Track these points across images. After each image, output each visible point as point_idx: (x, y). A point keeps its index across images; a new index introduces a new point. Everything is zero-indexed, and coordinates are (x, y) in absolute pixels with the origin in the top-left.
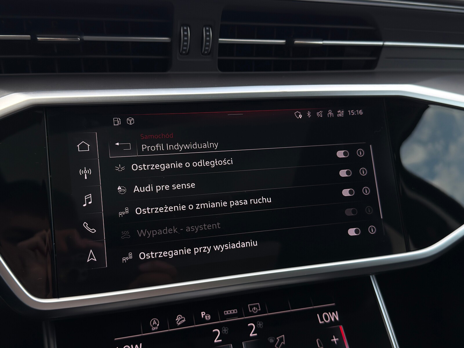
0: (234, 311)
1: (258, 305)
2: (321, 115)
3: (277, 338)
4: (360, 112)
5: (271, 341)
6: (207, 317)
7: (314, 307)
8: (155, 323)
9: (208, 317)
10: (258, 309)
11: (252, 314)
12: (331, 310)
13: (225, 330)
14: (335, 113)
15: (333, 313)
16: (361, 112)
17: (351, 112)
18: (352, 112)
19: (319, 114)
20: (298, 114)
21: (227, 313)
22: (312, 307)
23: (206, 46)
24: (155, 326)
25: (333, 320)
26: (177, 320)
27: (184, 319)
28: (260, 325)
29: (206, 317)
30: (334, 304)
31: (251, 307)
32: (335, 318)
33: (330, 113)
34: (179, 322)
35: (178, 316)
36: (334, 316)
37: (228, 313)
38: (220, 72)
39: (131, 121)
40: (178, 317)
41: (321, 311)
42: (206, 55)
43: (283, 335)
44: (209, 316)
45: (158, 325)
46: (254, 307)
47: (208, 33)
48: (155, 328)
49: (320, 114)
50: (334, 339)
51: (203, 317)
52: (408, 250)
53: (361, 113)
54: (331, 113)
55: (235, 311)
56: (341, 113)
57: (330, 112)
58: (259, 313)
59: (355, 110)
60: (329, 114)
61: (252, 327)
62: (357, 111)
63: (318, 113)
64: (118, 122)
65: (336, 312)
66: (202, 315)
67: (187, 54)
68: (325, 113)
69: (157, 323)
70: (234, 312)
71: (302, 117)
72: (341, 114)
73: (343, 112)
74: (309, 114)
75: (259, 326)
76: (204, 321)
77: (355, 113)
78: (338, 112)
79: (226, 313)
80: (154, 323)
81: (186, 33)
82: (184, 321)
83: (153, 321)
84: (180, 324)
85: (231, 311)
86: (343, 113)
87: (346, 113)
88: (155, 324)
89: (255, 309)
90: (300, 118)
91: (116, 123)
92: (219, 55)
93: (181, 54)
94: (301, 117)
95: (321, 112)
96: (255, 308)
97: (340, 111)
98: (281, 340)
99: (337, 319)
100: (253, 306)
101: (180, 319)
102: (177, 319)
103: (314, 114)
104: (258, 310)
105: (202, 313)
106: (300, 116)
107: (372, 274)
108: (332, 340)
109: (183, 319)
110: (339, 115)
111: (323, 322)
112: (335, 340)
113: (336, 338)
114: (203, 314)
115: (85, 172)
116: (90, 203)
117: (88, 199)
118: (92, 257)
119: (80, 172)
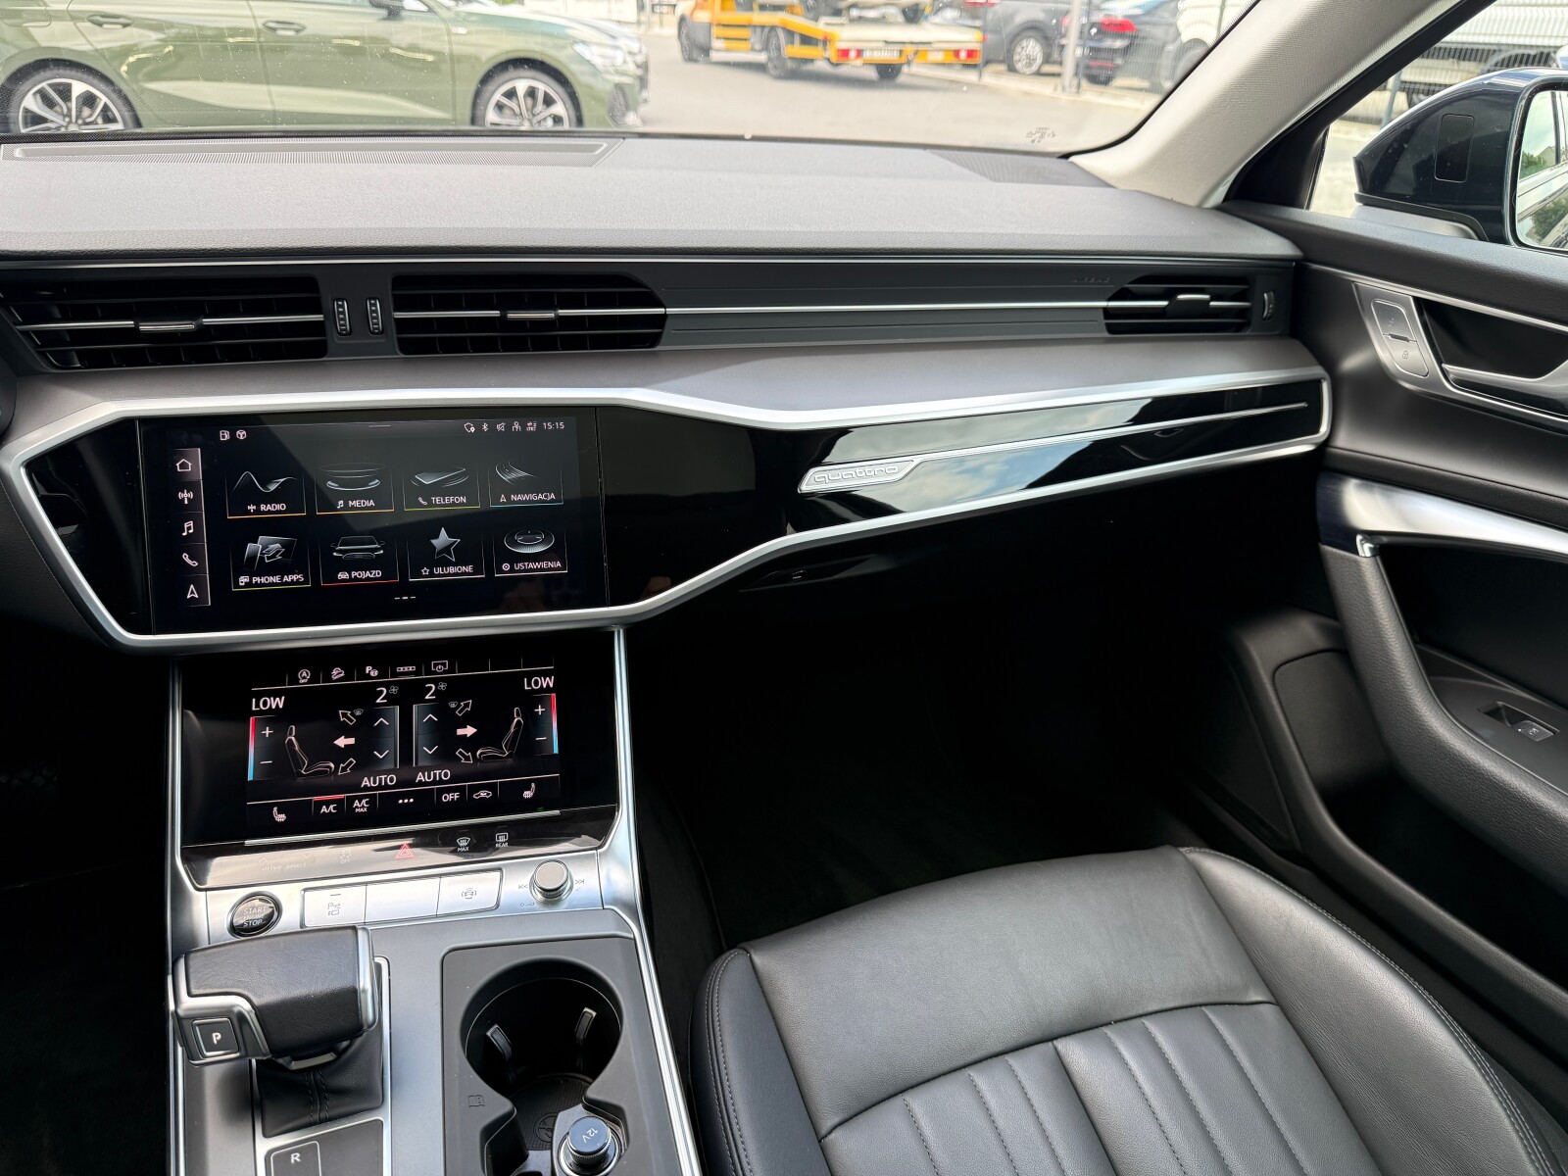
0: (411, 669)
1: (445, 661)
3: (461, 703)
4: (560, 425)
5: (453, 705)
6: (373, 672)
7: (523, 669)
8: (304, 674)
10: (445, 666)
11: (435, 673)
12: (545, 674)
13: (394, 690)
14: (524, 426)
15: (548, 678)
17: (546, 425)
18: (549, 426)
20: (468, 427)
22: (519, 670)
23: (374, 324)
24: (304, 678)
25: (544, 686)
27: (343, 673)
28: (441, 686)
30: (550, 667)
31: (435, 666)
32: (548, 685)
33: (516, 426)
34: (335, 676)
36: (550, 682)
37: (402, 669)
38: (404, 356)
39: (241, 434)
40: (335, 669)
41: (530, 675)
42: (377, 334)
43: (471, 701)
44: (375, 672)
45: (308, 677)
46: (440, 665)
48: (303, 681)
49: (501, 427)
51: (367, 672)
53: (562, 426)
54: (518, 426)
57: (516, 424)
58: (445, 672)
59: (553, 423)
60: (514, 428)
61: (430, 688)
62: (556, 423)
63: (498, 426)
64: (225, 435)
65: (552, 677)
67: (350, 334)
68: (508, 427)
69: (308, 675)
71: (474, 431)
72: (531, 427)
73: (535, 424)
74: (483, 427)
75: (440, 688)
76: (368, 676)
77: (553, 427)
79: (400, 668)
81: (341, 310)
82: (342, 675)
83: (303, 672)
84: (335, 678)
86: (535, 426)
87: (540, 426)
88: (304, 676)
90: (471, 431)
91: (224, 437)
92: (398, 332)
93: (341, 334)
95: (502, 425)
96: (440, 667)
97: (530, 424)
98: (467, 705)
99: (551, 685)
100: (438, 664)
101: (337, 673)
102: (333, 673)
103: (492, 427)
104: (444, 668)
105: (367, 667)
106: (473, 429)
108: (537, 710)
109: (341, 673)
110: (528, 429)
111: (530, 687)
112: (540, 710)
113: (541, 708)
114: (368, 669)
115: (185, 496)
116: (191, 531)
117: (189, 526)
118: (192, 593)
119: (180, 495)
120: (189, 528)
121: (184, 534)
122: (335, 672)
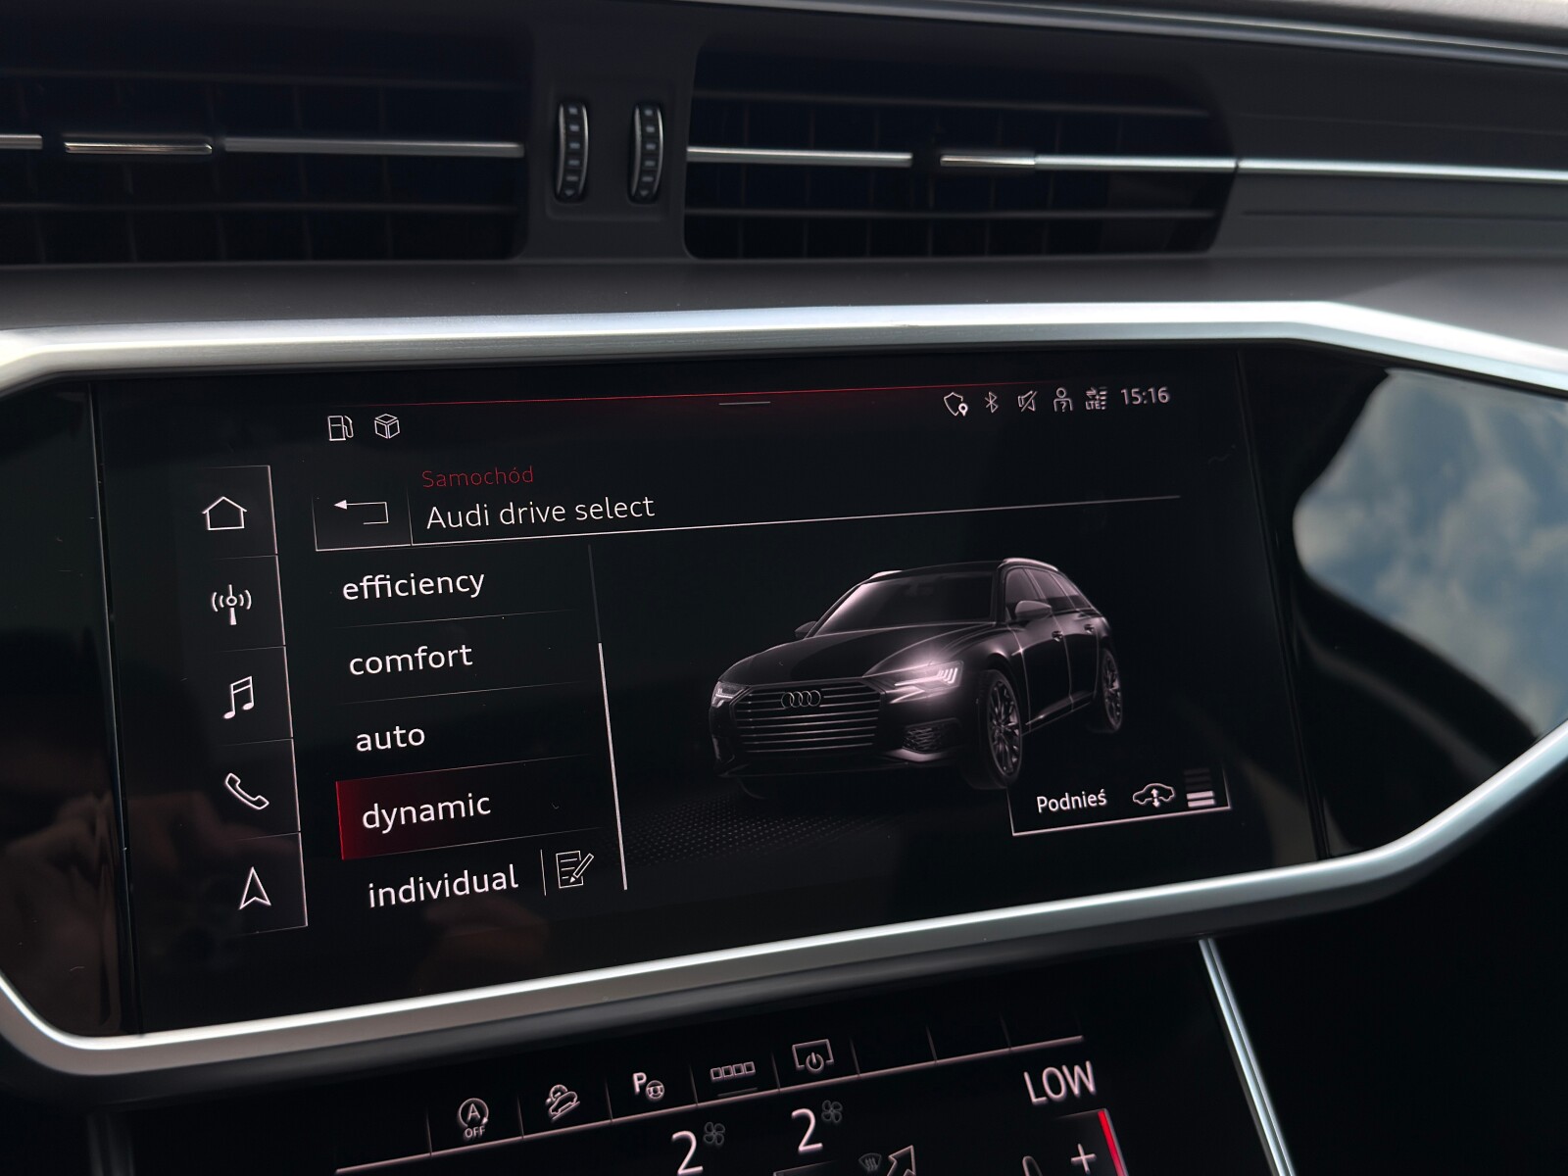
0: (745, 1069)
1: (825, 1045)
2: (1030, 404)
3: (890, 1156)
4: (1160, 395)
5: (871, 1165)
6: (652, 1089)
7: (1014, 1049)
8: (473, 1113)
9: (655, 1091)
10: (826, 1058)
11: (807, 1076)
12: (1069, 1058)
13: (714, 1134)
14: (1080, 398)
15: (1077, 1069)
16: (1163, 395)
17: (1130, 393)
18: (1134, 396)
19: (1026, 399)
20: (954, 403)
21: (720, 1074)
22: (1007, 1050)
23: (644, 172)
24: (474, 1123)
25: (1076, 1090)
26: (551, 1104)
27: (575, 1099)
28: (832, 1112)
29: (650, 1089)
30: (1080, 1037)
31: (803, 1054)
32: (1083, 1086)
33: (1062, 399)
34: (556, 1110)
35: (553, 1089)
36: (1081, 1079)
37: (722, 1076)
38: (692, 260)
39: (387, 426)
40: (555, 1093)
41: (1036, 1063)
42: (644, 200)
43: (911, 1147)
44: (658, 1087)
45: (485, 1120)
46: (813, 1054)
47: (651, 129)
48: (474, 1132)
49: (1027, 401)
50: (1079, 1155)
51: (638, 1090)
52: (1323, 855)
53: (1164, 397)
54: (1066, 397)
55: (749, 1069)
56: (1097, 397)
57: (1061, 393)
58: (828, 1072)
59: (1143, 388)
60: (1058, 402)
61: (805, 1120)
62: (1151, 390)
63: (1021, 398)
64: (342, 429)
65: (1088, 1065)
66: (637, 1084)
67: (582, 197)
68: (1045, 399)
69: (482, 1115)
70: (744, 1072)
71: (967, 413)
72: (1097, 400)
73: (1104, 393)
74: (991, 402)
75: (828, 1117)
76: (642, 1102)
77: (1144, 398)
78: (1089, 393)
79: (717, 1074)
80: (470, 1115)
81: (574, 128)
82: (574, 1104)
83: (468, 1106)
84: (559, 1114)
85: (732, 1068)
86: (1103, 398)
87: (1114, 398)
88: (473, 1118)
89: (814, 1060)
90: (960, 413)
91: (337, 433)
92: (689, 203)
93: (561, 197)
94: (964, 412)
95: (1031, 395)
96: (814, 1058)
97: (1094, 392)
98: (904, 1162)
99: (1091, 1087)
100: (808, 1051)
101: (559, 1099)
102: (549, 1100)
103: (1007, 402)
104: (825, 1061)
105: (635, 1076)
106: (964, 409)
107: (1205, 937)
108: (1074, 1159)
109: (570, 1099)
110: (1090, 405)
111: (1044, 1099)
112: (1083, 1158)
113: (1086, 1154)
114: (638, 1080)
115: (231, 603)
116: (248, 707)
117: (242, 695)
118: (254, 893)
119: (215, 602)
120: (243, 698)
121: (229, 715)
122: (552, 1099)
